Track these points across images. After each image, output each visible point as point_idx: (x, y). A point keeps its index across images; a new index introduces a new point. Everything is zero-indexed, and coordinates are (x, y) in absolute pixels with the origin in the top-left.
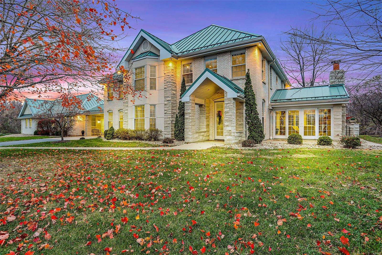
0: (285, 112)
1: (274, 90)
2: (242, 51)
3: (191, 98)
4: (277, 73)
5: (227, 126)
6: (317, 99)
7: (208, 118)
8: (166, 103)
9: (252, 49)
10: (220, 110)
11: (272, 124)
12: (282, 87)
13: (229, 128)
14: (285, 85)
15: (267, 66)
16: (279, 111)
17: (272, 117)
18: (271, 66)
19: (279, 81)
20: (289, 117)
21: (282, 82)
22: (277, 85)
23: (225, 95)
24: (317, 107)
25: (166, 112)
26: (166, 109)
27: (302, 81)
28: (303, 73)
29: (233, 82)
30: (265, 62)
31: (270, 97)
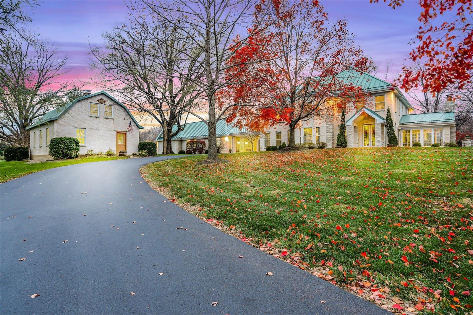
0: (409, 132)
1: (401, 116)
2: (383, 94)
3: (353, 123)
4: (403, 103)
5: (377, 138)
6: (433, 122)
7: (358, 135)
8: (328, 126)
9: (389, 93)
10: (374, 129)
11: (400, 139)
12: (406, 112)
13: (378, 139)
14: (408, 110)
15: (397, 101)
16: (404, 131)
17: (400, 134)
18: (399, 100)
19: (404, 108)
20: (413, 135)
21: (407, 108)
22: (403, 111)
23: (376, 121)
24: (433, 127)
25: (328, 131)
26: (327, 130)
27: (425, 102)
28: (427, 94)
29: (376, 113)
30: (396, 98)
31: (399, 120)
